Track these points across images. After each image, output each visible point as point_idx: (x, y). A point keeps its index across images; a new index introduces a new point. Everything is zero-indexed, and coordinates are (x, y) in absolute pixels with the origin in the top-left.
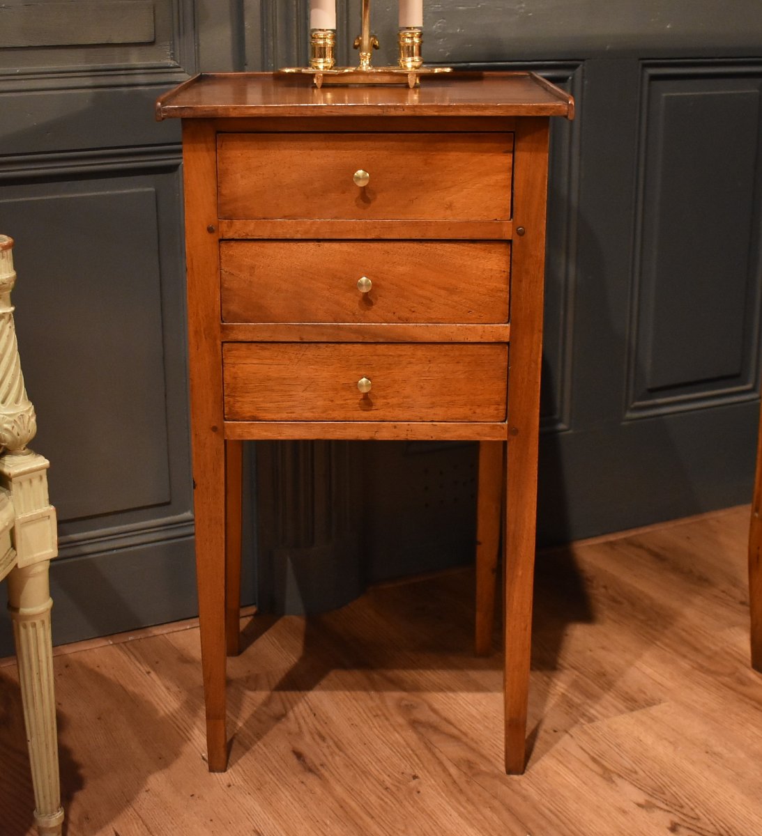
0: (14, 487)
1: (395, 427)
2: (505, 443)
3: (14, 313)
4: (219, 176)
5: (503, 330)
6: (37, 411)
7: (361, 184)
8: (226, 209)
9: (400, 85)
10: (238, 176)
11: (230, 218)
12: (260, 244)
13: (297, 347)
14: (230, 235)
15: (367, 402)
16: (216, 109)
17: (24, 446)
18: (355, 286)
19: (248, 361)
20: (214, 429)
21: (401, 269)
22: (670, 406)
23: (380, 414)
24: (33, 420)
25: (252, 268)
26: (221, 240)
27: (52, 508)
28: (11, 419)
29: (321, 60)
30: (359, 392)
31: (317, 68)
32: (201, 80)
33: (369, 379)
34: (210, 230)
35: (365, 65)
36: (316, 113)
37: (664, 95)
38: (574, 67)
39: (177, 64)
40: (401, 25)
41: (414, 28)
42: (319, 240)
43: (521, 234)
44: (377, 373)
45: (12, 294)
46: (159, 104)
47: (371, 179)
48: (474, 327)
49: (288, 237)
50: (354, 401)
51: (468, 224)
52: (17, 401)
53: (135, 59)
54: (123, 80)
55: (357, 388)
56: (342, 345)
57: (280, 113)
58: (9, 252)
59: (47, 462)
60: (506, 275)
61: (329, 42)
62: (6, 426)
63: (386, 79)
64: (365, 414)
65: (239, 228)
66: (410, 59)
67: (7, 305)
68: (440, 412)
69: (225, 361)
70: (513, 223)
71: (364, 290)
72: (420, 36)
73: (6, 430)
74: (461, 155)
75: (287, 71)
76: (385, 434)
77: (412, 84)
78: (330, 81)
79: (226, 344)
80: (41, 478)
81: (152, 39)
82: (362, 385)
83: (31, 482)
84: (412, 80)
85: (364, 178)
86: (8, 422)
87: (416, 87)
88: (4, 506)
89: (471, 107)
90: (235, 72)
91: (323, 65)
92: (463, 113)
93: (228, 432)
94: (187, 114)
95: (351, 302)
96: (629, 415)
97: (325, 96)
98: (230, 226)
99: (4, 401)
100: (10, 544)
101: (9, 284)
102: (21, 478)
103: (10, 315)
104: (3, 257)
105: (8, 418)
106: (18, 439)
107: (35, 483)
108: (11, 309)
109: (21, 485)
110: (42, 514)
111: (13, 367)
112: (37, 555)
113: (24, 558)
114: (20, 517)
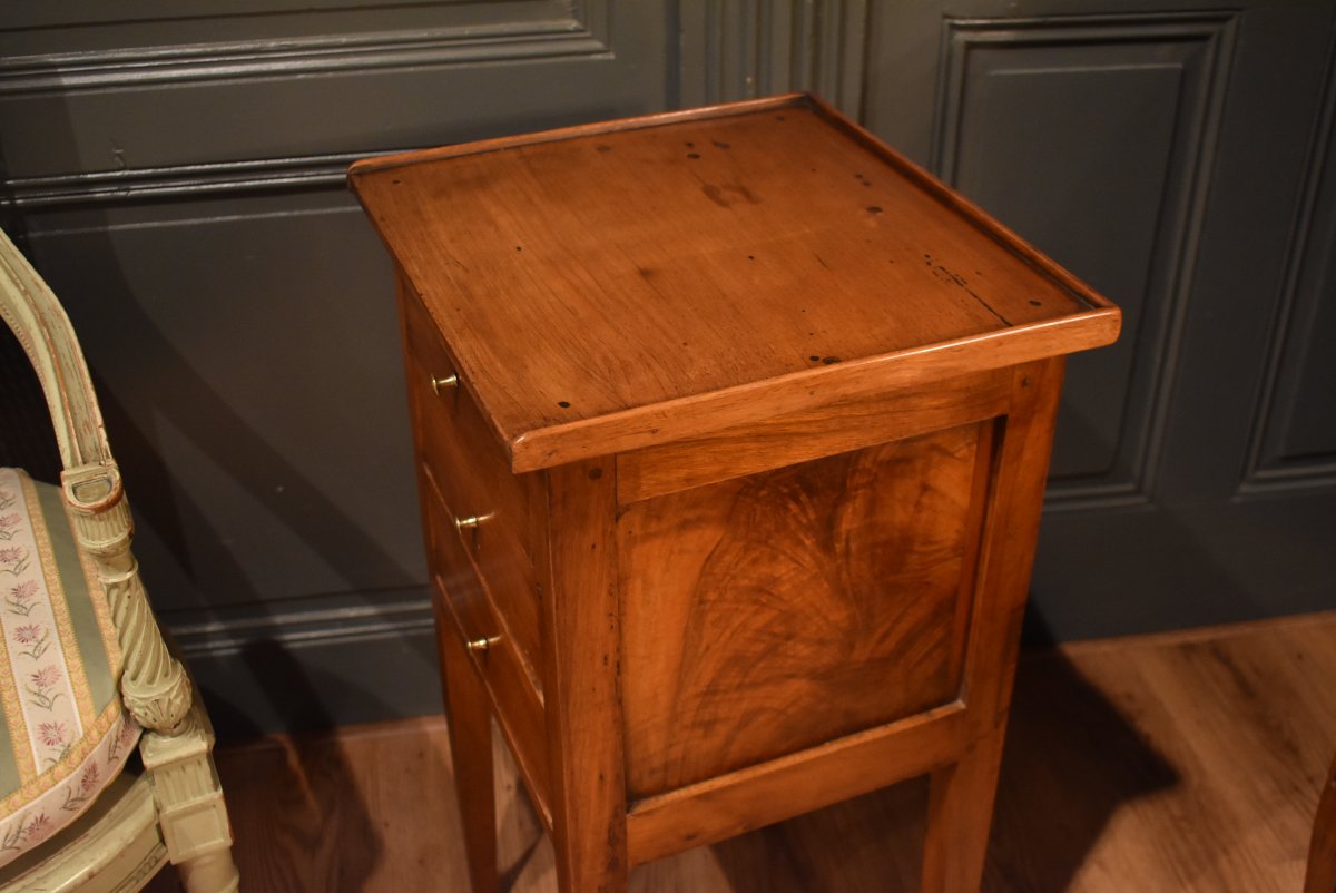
0: (157, 777)
22: (1311, 479)
27: (220, 794)
28: (142, 703)
39: (580, 27)
52: (151, 680)
59: (205, 744)
67: (121, 571)
80: (198, 763)
83: (184, 770)
86: (140, 707)
96: (1245, 488)
99: (134, 678)
100: (157, 840)
101: (121, 549)
102: (166, 768)
103: (129, 582)
104: (101, 520)
105: (139, 702)
106: (156, 725)
107: (190, 769)
108: (129, 575)
109: (168, 773)
110: (202, 805)
111: (140, 643)
112: (201, 847)
113: (181, 854)
114: (169, 810)
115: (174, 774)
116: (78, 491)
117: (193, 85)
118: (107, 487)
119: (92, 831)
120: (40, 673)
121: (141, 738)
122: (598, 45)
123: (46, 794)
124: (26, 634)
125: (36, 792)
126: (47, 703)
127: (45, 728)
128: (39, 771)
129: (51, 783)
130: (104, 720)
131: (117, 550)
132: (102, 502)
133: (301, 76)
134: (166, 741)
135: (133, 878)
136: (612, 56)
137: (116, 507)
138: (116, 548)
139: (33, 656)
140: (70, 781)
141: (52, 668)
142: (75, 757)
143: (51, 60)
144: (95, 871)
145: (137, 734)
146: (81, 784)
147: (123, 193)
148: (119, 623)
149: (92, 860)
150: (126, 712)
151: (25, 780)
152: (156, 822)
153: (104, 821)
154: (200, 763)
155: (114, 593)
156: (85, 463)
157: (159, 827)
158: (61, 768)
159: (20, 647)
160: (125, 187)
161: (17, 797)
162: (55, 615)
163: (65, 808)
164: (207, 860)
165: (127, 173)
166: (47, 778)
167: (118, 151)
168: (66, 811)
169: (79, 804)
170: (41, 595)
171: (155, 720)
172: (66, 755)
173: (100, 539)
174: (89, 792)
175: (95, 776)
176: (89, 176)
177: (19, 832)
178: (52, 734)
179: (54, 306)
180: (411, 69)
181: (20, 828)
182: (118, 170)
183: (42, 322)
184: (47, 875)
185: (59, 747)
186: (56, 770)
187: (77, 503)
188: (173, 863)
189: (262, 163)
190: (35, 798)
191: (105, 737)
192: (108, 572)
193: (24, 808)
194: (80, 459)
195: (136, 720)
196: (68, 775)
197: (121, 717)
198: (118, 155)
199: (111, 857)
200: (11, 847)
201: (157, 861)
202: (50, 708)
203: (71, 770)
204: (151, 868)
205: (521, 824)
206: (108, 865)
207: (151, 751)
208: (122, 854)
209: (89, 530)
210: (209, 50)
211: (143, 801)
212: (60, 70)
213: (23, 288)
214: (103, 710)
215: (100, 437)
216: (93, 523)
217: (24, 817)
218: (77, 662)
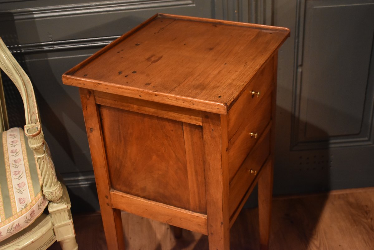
52: (50, 186)
83: (60, 213)
99: (46, 186)
100: (53, 234)
101: (40, 148)
102: (55, 212)
103: (43, 157)
104: (34, 139)
105: (47, 193)
106: (52, 200)
107: (62, 213)
108: (43, 155)
109: (56, 214)
110: (66, 224)
111: (47, 175)
112: (66, 237)
113: (60, 238)
114: (56, 225)
115: (58, 214)
116: (28, 131)
117: (71, 16)
118: (37, 130)
119: (33, 230)
120: (20, 184)
121: (48, 204)
122: (190, 2)
123: (19, 218)
124: (17, 173)
125: (17, 217)
126: (21, 192)
127: (20, 199)
128: (18, 211)
129: (21, 214)
130: (37, 198)
131: (39, 148)
132: (35, 134)
133: (102, 13)
134: (55, 205)
135: (45, 245)
136: (195, 5)
137: (39, 135)
138: (39, 147)
139: (18, 179)
140: (26, 214)
141: (23, 183)
142: (28, 208)
143: (31, 10)
144: (34, 241)
145: (47, 202)
146: (30, 216)
147: (52, 48)
148: (41, 170)
149: (33, 238)
150: (44, 196)
151: (14, 213)
152: (53, 228)
153: (37, 227)
154: (65, 211)
155: (39, 160)
156: (31, 123)
157: (53, 230)
158: (24, 211)
159: (15, 177)
160: (52, 47)
161: (11, 218)
162: (25, 168)
163: (25, 222)
164: (68, 241)
165: (53, 42)
166: (20, 213)
167: (50, 36)
168: (25, 223)
169: (29, 221)
170: (22, 162)
171: (51, 198)
172: (25, 207)
173: (34, 144)
174: (32, 218)
175: (34, 214)
176: (42, 43)
177: (11, 228)
178: (22, 201)
179: (28, 80)
180: (135, 10)
181: (12, 227)
182: (51, 41)
183: (24, 84)
184: (20, 241)
185: (24, 205)
186: (23, 211)
187: (28, 134)
188: (58, 241)
189: (92, 39)
190: (16, 219)
191: (37, 202)
192: (37, 154)
193: (13, 221)
194: (30, 122)
195: (46, 198)
196: (26, 213)
197: (42, 197)
198: (51, 37)
199: (38, 237)
200: (9, 233)
201: (53, 240)
202: (22, 194)
203: (27, 211)
204: (51, 242)
205: (171, 239)
206: (38, 239)
207: (51, 207)
208: (42, 237)
209: (31, 142)
210: (76, 6)
211: (49, 222)
212: (33, 13)
213: (20, 75)
214: (36, 195)
215: (36, 116)
216: (32, 140)
217: (13, 224)
218: (30, 181)
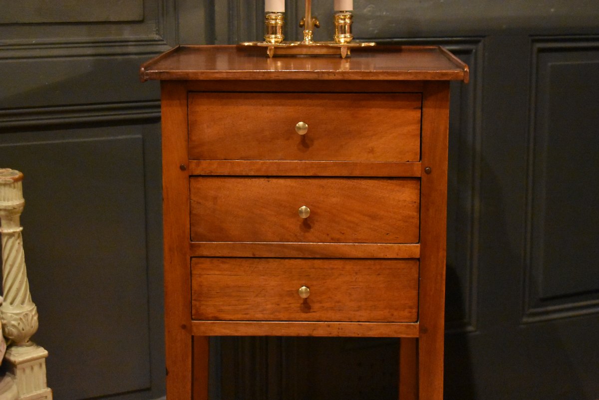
0: (18, 372)
1: (329, 326)
2: (417, 340)
3: (22, 232)
4: (190, 126)
5: (415, 249)
6: (39, 311)
7: (302, 133)
8: (195, 152)
9: (335, 55)
10: (205, 126)
11: (199, 158)
12: (222, 180)
13: (251, 261)
14: (197, 172)
15: (306, 305)
16: (187, 74)
17: (28, 339)
18: (296, 213)
19: (212, 272)
20: (184, 327)
21: (334, 200)
22: (559, 312)
23: (316, 315)
24: (36, 318)
25: (215, 198)
26: (191, 176)
27: (49, 390)
28: (17, 317)
29: (273, 36)
30: (300, 298)
31: (270, 42)
32: (179, 51)
33: (308, 287)
34: (182, 168)
35: (308, 41)
36: (266, 77)
37: (550, 64)
38: (477, 42)
39: (161, 39)
40: (336, 9)
41: (346, 11)
42: (268, 177)
43: (428, 172)
44: (315, 283)
45: (21, 217)
46: (143, 69)
47: (309, 129)
48: (391, 246)
49: (244, 174)
50: (296, 305)
51: (386, 165)
52: (23, 303)
53: (128, 34)
54: (118, 50)
55: (298, 295)
56: (287, 260)
57: (237, 76)
58: (20, 184)
59: (45, 352)
60: (416, 205)
61: (279, 22)
62: (13, 322)
63: (324, 51)
64: (304, 315)
65: (205, 166)
66: (343, 36)
67: (16, 226)
68: (364, 314)
69: (194, 272)
70: (422, 164)
71: (304, 216)
72: (351, 18)
73: (13, 326)
74: (382, 110)
75: (246, 44)
76: (321, 332)
77: (344, 55)
78: (280, 52)
79: (193, 259)
80: (41, 365)
81: (141, 19)
82: (302, 292)
83: (32, 368)
84: (344, 52)
85: (304, 128)
86: (15, 320)
87: (347, 57)
88: (10, 387)
89: (388, 73)
90: (207, 44)
91: (274, 40)
92: (381, 78)
93: (195, 329)
94: (164, 77)
95: (294, 226)
96: (525, 320)
97: (276, 64)
98: (198, 165)
109: (24, 370)
110: (40, 395)
114: (22, 397)
134: (23, 349)
